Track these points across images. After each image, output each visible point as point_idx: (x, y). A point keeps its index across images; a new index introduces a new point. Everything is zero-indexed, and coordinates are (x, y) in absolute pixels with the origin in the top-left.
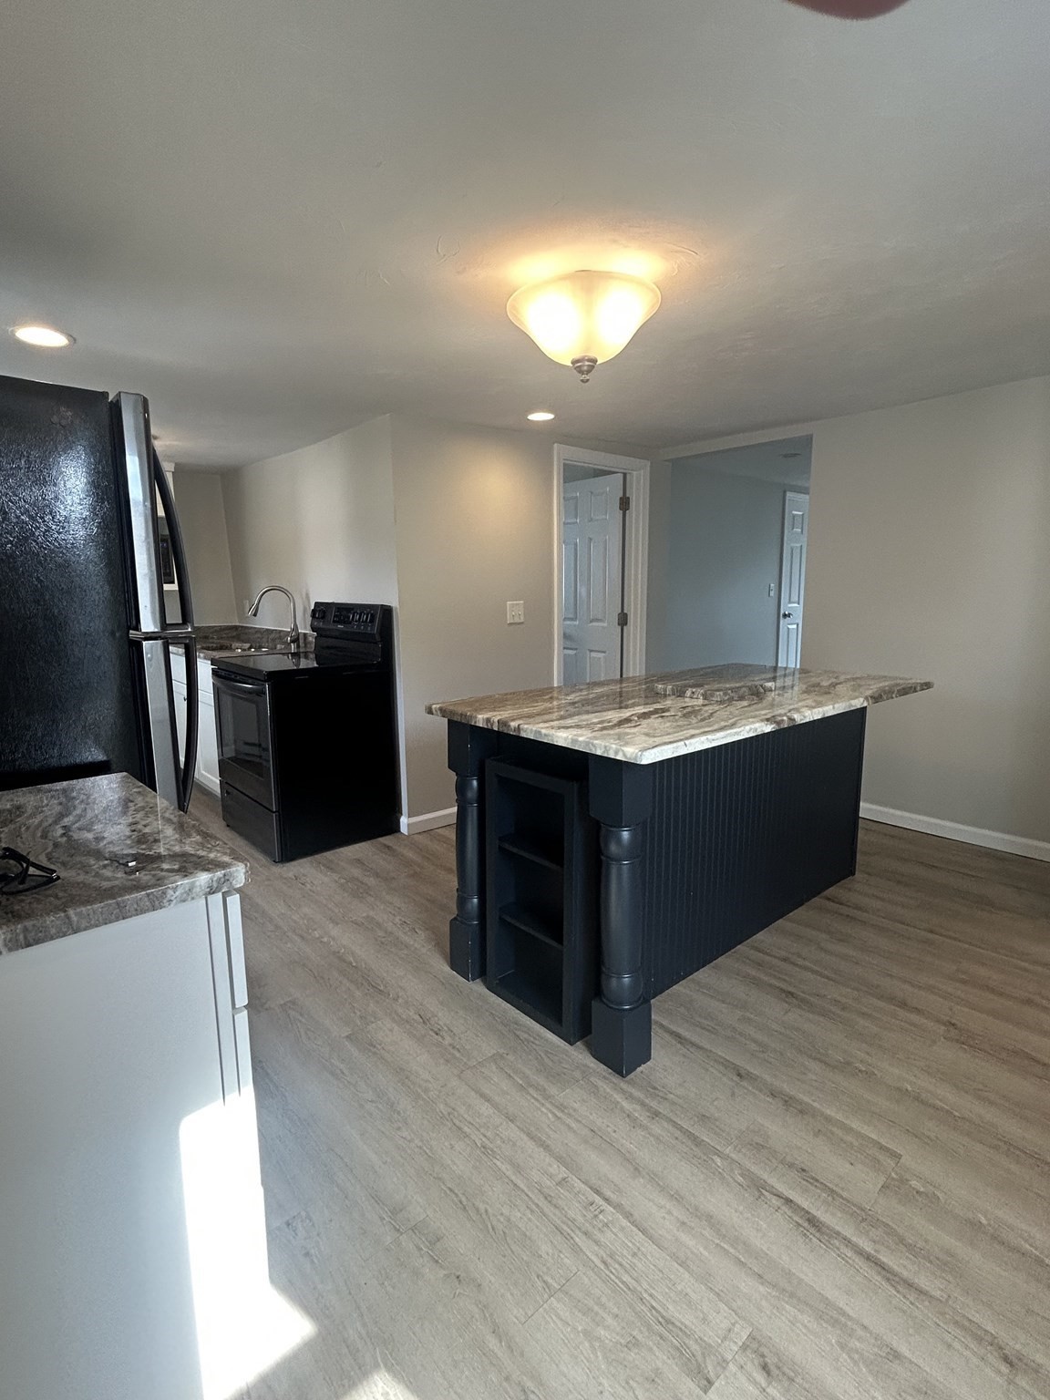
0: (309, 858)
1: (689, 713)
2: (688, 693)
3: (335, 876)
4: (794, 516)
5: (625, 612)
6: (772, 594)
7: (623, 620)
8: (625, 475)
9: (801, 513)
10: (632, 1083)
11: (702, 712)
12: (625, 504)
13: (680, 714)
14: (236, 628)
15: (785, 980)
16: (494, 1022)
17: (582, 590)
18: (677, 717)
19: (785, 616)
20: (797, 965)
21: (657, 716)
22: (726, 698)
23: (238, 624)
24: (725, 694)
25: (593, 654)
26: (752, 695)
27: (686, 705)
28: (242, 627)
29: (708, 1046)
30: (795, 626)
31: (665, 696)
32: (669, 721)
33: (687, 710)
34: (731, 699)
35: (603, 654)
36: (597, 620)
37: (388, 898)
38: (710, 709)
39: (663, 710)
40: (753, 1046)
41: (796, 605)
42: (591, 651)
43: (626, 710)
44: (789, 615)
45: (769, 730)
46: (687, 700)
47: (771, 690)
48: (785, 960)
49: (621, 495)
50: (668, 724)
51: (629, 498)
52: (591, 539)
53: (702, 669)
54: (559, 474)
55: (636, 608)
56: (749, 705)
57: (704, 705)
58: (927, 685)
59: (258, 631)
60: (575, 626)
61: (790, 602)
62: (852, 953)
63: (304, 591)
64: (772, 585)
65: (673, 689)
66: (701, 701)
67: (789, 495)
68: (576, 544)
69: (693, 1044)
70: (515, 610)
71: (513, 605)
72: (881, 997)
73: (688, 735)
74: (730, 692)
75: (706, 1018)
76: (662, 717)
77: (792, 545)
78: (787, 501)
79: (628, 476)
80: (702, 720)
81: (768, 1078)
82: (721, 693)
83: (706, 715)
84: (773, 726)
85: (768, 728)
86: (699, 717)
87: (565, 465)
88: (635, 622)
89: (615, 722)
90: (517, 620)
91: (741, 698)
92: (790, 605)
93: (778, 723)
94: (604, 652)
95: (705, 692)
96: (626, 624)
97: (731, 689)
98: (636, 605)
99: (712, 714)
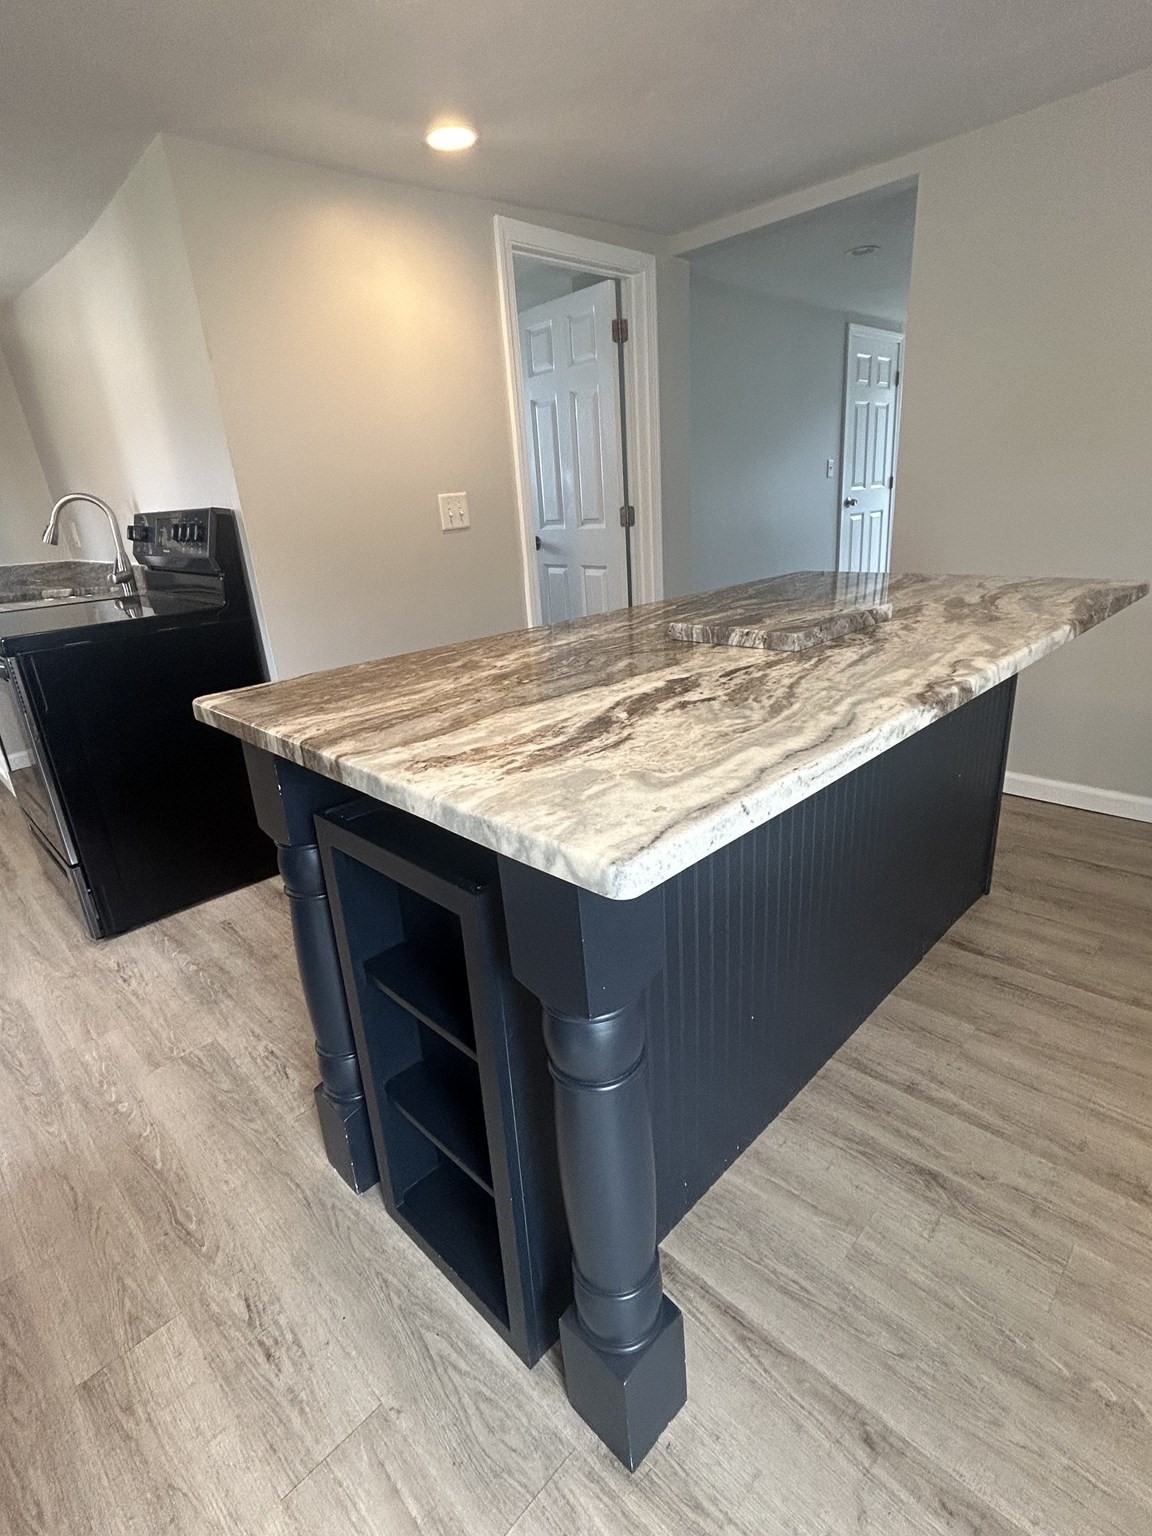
0: (151, 927)
1: (743, 690)
2: (735, 638)
3: (183, 959)
4: (859, 360)
5: (631, 504)
6: (831, 473)
7: (628, 517)
8: (618, 282)
9: (868, 356)
10: (648, 1491)
11: (770, 685)
12: (620, 332)
13: (720, 693)
14: (67, 565)
15: (917, 1141)
16: (386, 1308)
17: (567, 477)
18: (716, 704)
19: (847, 503)
20: (930, 1100)
21: (671, 703)
22: (810, 644)
23: (71, 560)
24: (808, 636)
25: (590, 572)
26: (855, 631)
27: (733, 666)
28: (75, 563)
29: (795, 1348)
30: (860, 517)
31: (690, 645)
32: (700, 720)
33: (739, 679)
34: (820, 647)
35: (602, 571)
36: (594, 520)
37: (258, 1001)
38: (785, 673)
39: (687, 685)
40: (885, 1341)
41: (861, 488)
42: (585, 567)
43: (605, 690)
44: (852, 503)
45: (927, 723)
46: (733, 652)
47: (886, 620)
48: (910, 1089)
49: (615, 317)
50: (697, 731)
51: (626, 321)
52: (573, 395)
53: (753, 584)
54: (506, 270)
55: (645, 500)
56: (862, 658)
57: (770, 665)
58: (1142, 590)
60: (561, 531)
61: (853, 484)
62: (1019, 1063)
63: (131, 499)
64: (831, 461)
65: (704, 633)
66: (759, 656)
67: (853, 327)
68: (553, 405)
69: (768, 1343)
70: (452, 507)
71: (448, 500)
72: (1094, 1174)
73: (748, 771)
74: (816, 630)
75: (786, 1261)
76: (683, 705)
77: (857, 403)
78: (850, 338)
79: (623, 284)
80: (776, 710)
81: (928, 1449)
82: (801, 634)
83: (780, 692)
84: (934, 712)
85: (924, 718)
86: (767, 703)
87: (515, 258)
88: (646, 518)
89: (571, 731)
90: (457, 524)
91: (839, 642)
92: (853, 489)
93: (942, 703)
94: (605, 568)
95: (769, 635)
96: (633, 524)
97: (817, 623)
98: (645, 491)
99: (791, 687)
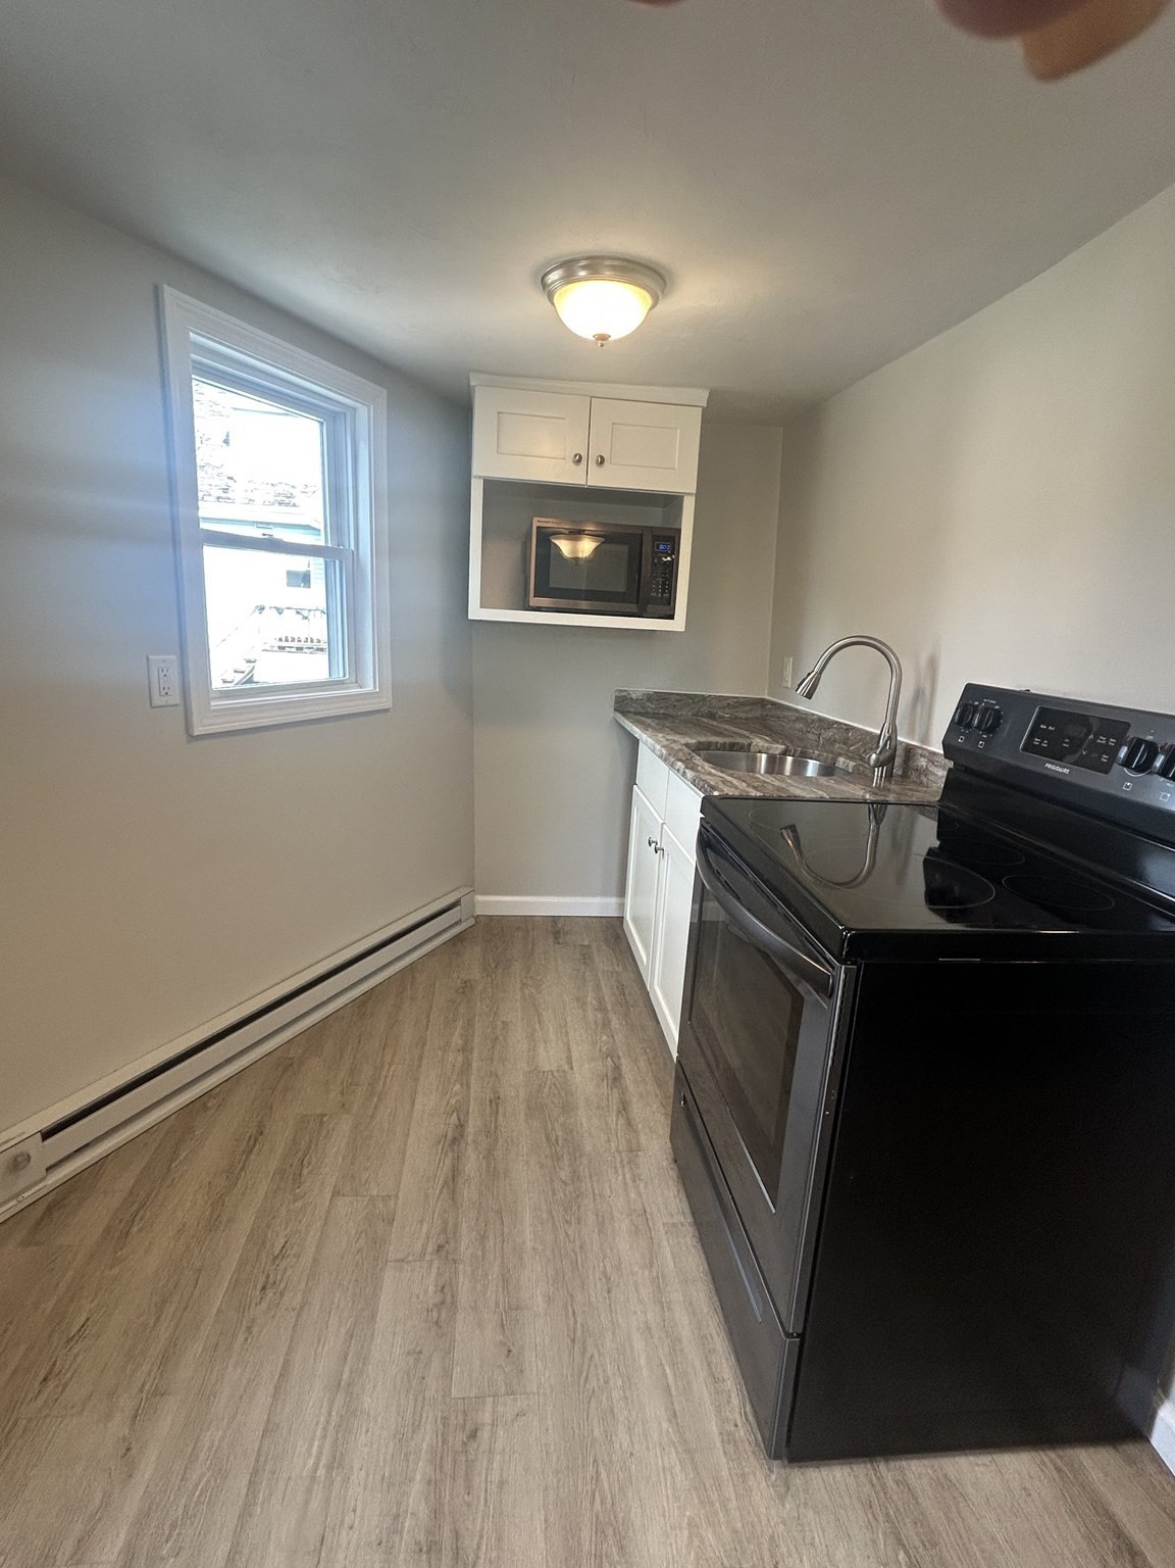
14: (762, 703)
59: (804, 718)
